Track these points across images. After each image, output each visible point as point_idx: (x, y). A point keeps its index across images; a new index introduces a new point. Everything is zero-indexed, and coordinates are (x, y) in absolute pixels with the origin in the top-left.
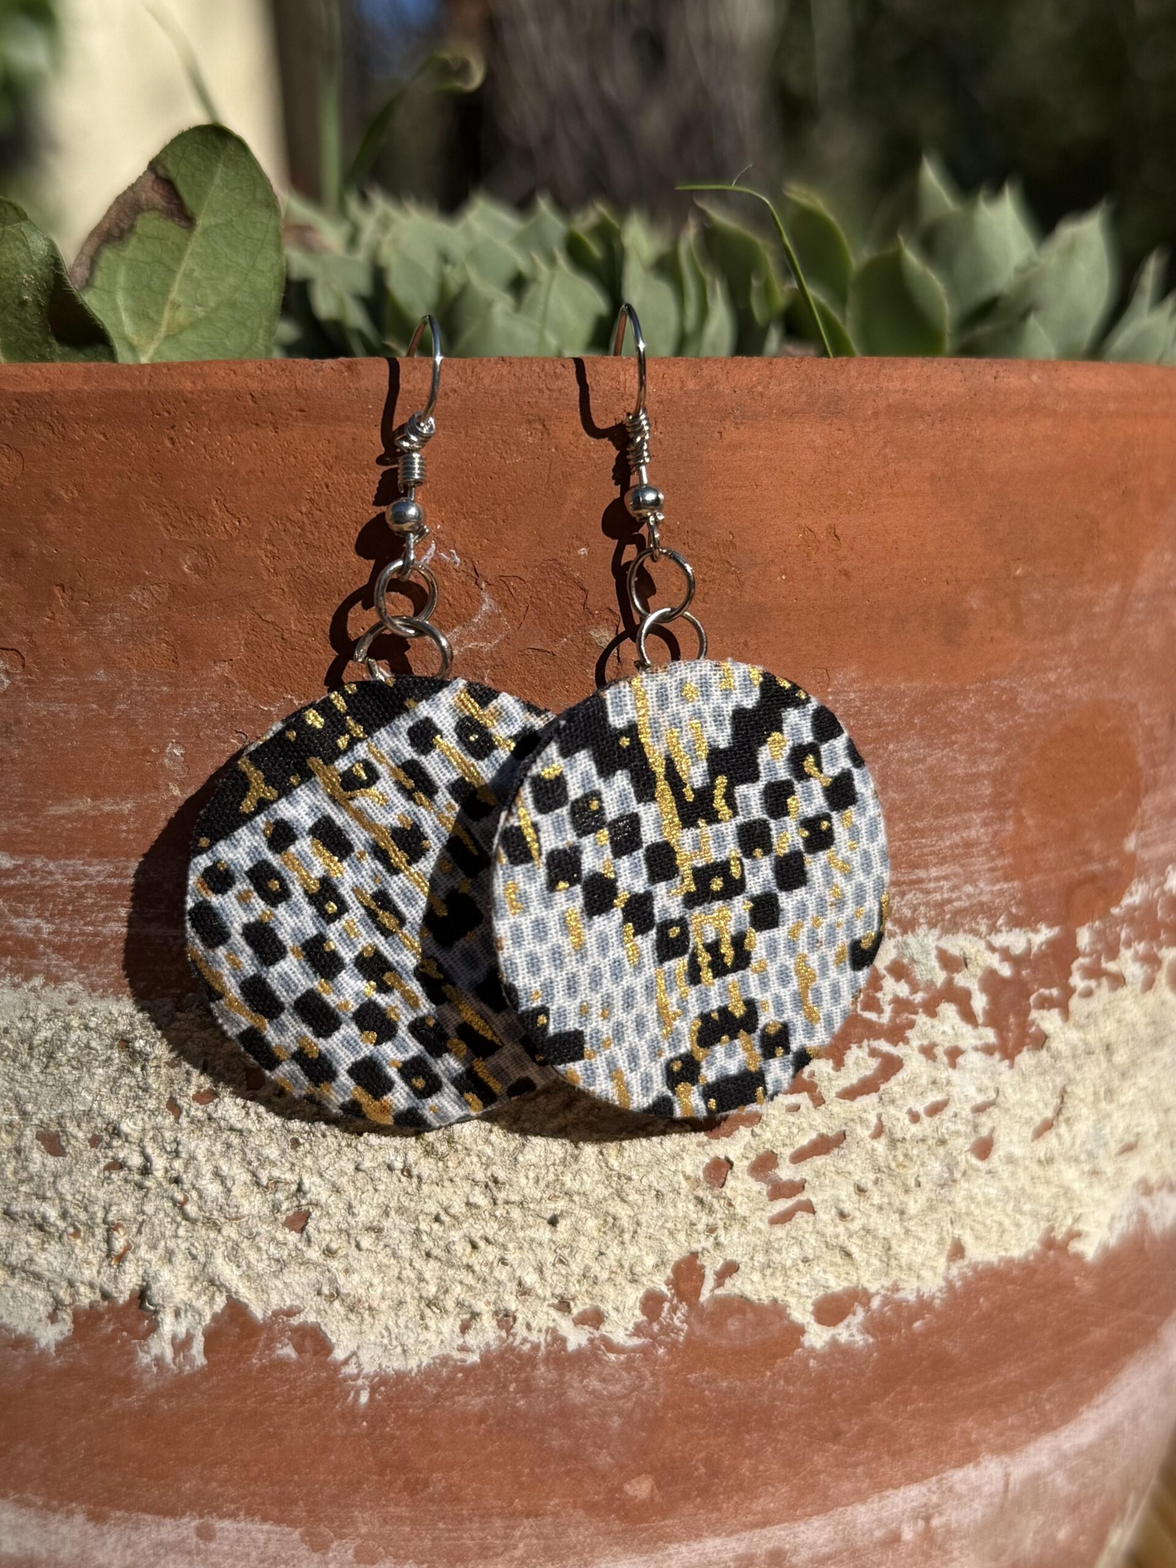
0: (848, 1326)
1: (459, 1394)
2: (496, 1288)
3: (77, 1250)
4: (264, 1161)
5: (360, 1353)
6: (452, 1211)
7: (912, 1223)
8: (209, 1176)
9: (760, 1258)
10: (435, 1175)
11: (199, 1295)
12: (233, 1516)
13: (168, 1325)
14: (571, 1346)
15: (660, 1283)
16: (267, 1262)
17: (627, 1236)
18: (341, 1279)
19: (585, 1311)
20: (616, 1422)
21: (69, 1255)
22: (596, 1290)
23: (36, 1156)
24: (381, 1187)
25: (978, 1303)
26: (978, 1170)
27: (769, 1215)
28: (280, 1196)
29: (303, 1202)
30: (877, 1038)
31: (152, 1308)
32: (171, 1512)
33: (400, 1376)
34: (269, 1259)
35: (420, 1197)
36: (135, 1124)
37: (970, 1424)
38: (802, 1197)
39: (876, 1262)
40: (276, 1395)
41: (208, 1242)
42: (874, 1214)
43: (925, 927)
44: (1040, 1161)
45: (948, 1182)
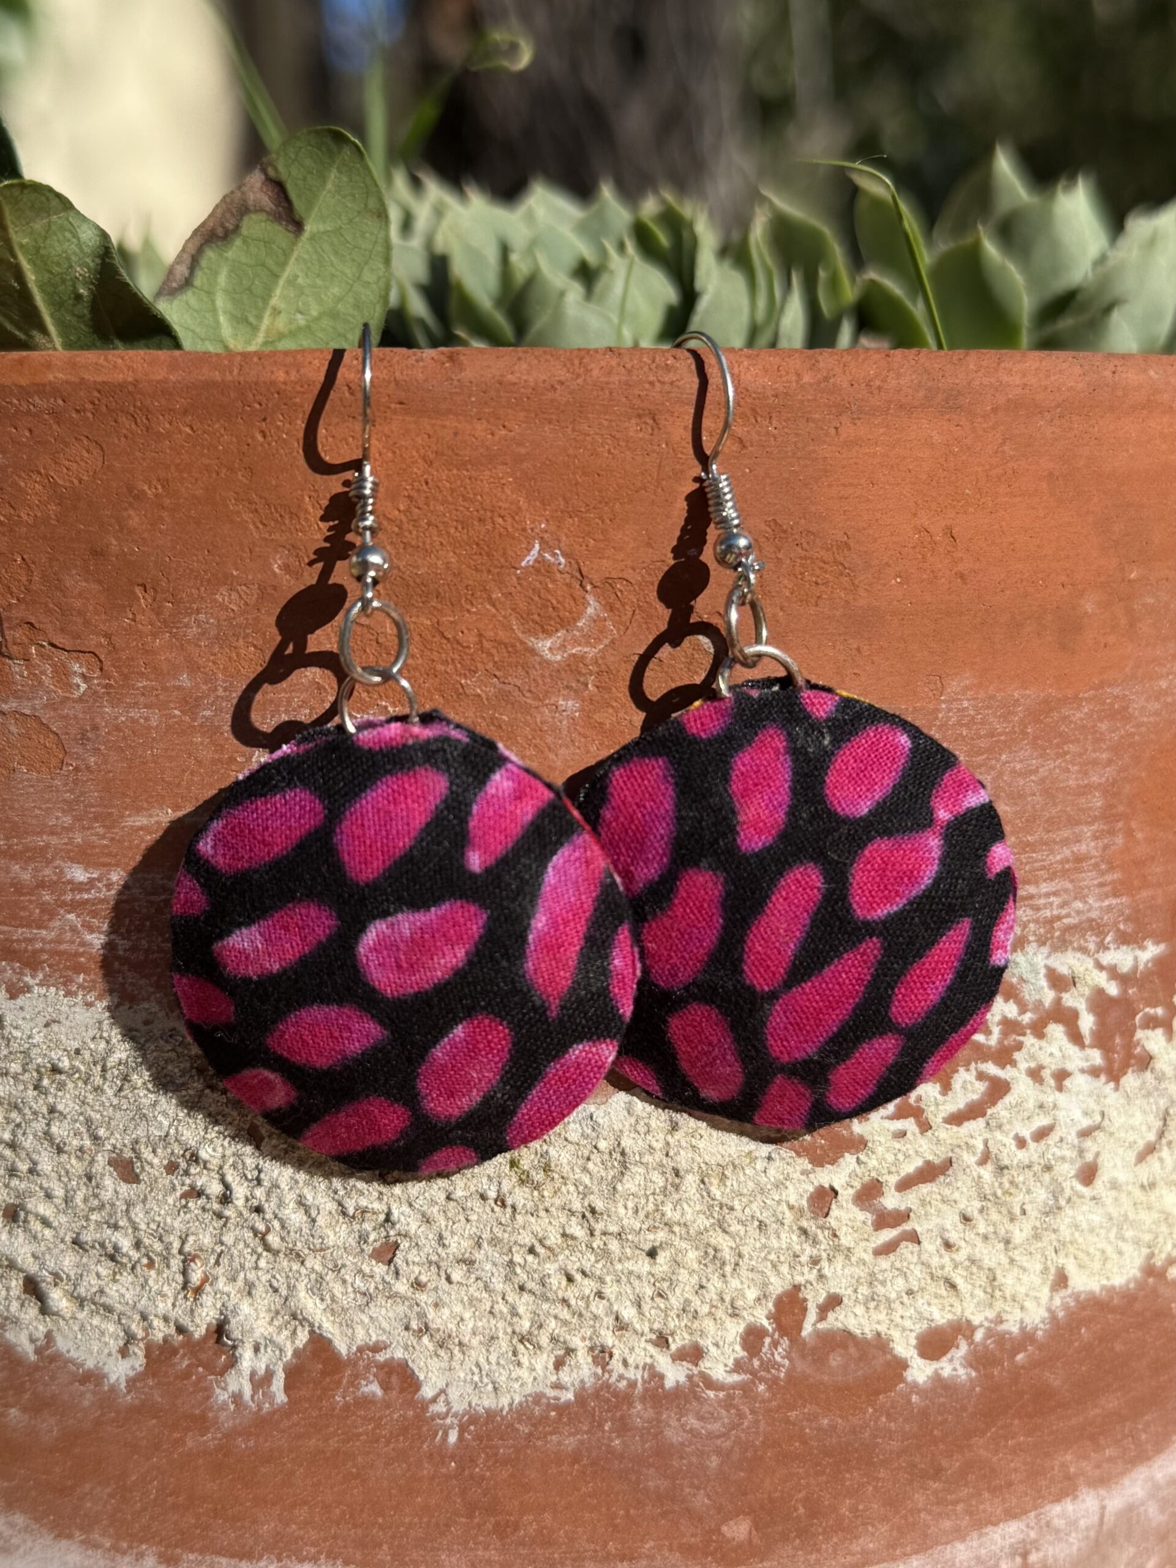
0: (951, 1360)
1: (551, 1434)
2: (592, 1322)
3: (151, 1282)
4: (350, 1190)
5: (449, 1391)
6: (548, 1243)
7: (1016, 1252)
8: (292, 1205)
9: (864, 1290)
10: (530, 1204)
11: (280, 1329)
13: (247, 1359)
14: (669, 1383)
15: (761, 1317)
16: (352, 1296)
17: (728, 1269)
18: (431, 1314)
19: (684, 1347)
20: (714, 1462)
21: (143, 1287)
22: (696, 1325)
23: (108, 1182)
24: (474, 1217)
25: (1079, 1333)
26: (1081, 1197)
27: (874, 1245)
28: (367, 1226)
29: (392, 1233)
30: (985, 1061)
31: (230, 1342)
32: (248, 1555)
33: (491, 1415)
34: (354, 1292)
35: (514, 1228)
36: (214, 1150)
37: (1068, 1457)
38: (907, 1227)
39: (979, 1293)
40: (360, 1434)
41: (290, 1275)
42: (979, 1242)
43: (1034, 945)
44: (1142, 1187)
45: (1053, 1210)
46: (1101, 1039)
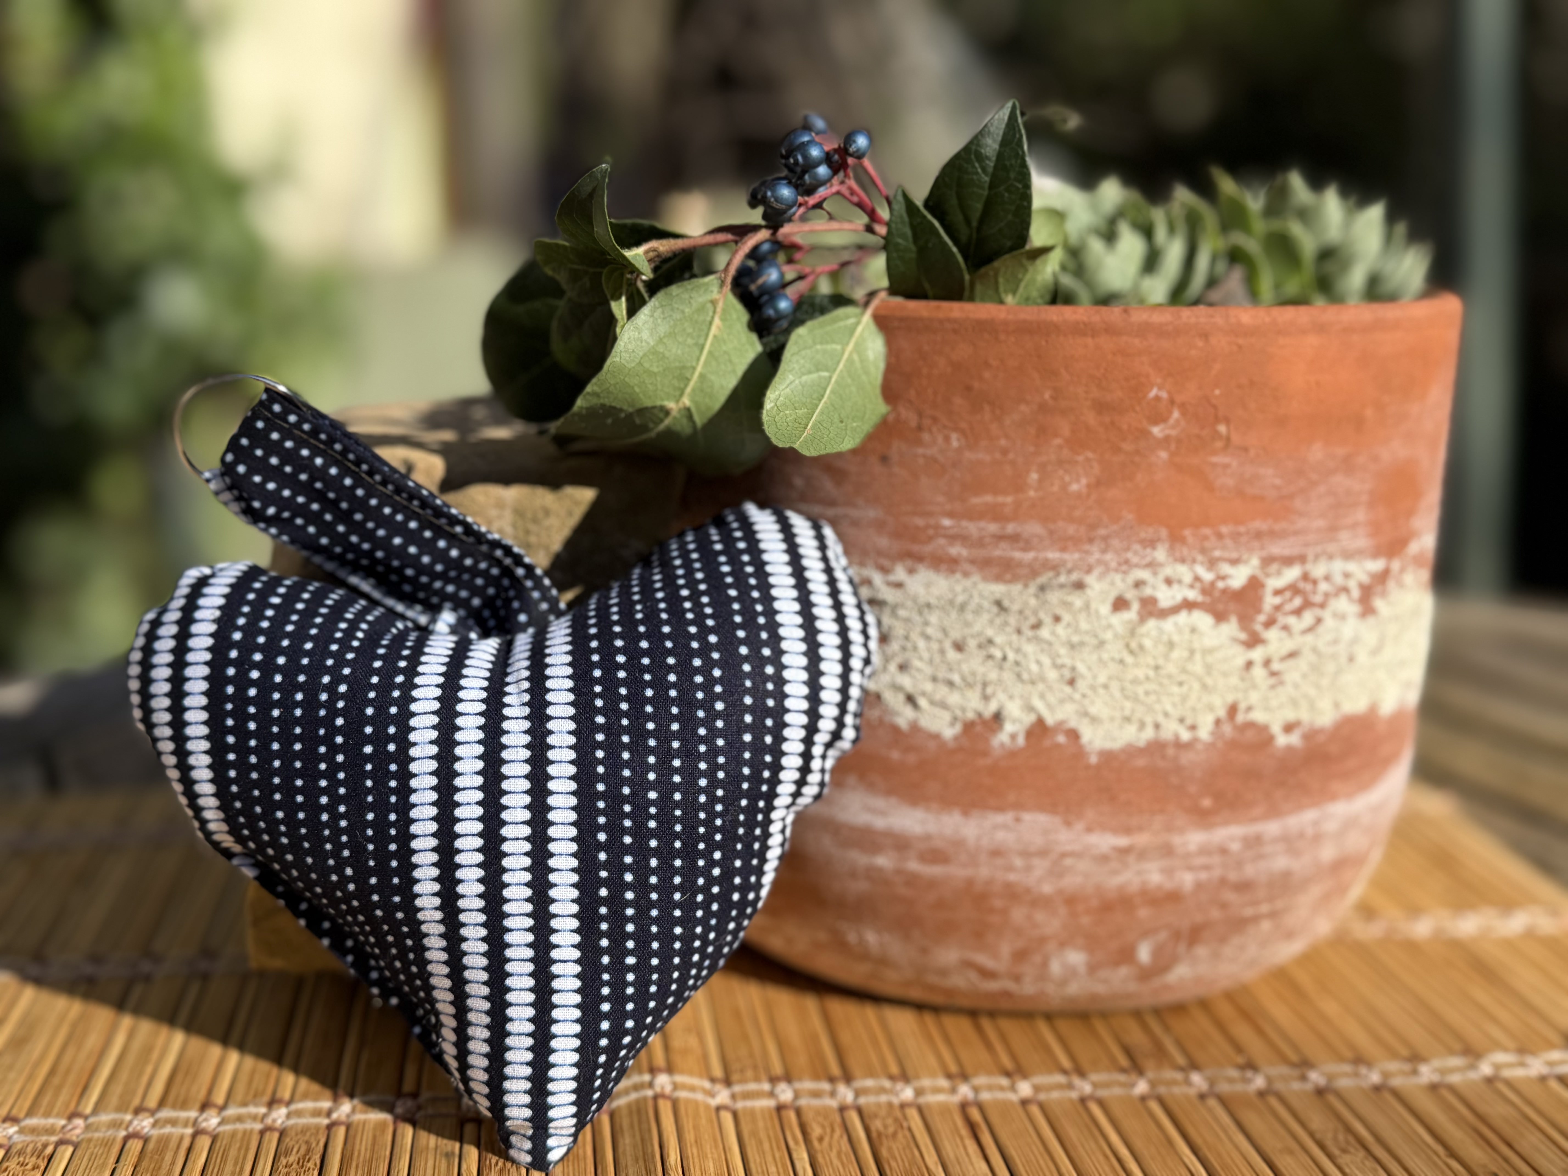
0: (1294, 736)
1: (1134, 760)
2: (1155, 712)
3: (968, 694)
4: (1059, 656)
5: (1094, 741)
6: (1139, 679)
7: (1322, 691)
8: (1033, 662)
9: (1263, 704)
11: (1024, 714)
12: (1031, 812)
13: (1008, 728)
14: (1183, 740)
15: (1222, 713)
16: (1056, 700)
17: (1211, 692)
18: (1089, 708)
19: (1190, 725)
20: (1199, 773)
21: (963, 697)
22: (1196, 715)
23: (950, 653)
24: (1109, 668)
25: (1343, 731)
26: (1347, 669)
27: (1268, 685)
28: (1065, 671)
29: (1074, 673)
30: (1316, 609)
31: (1001, 720)
32: (1002, 810)
33: (1110, 751)
35: (1126, 673)
36: (1000, 639)
37: (1336, 784)
38: (1281, 678)
39: (1307, 708)
41: (1031, 691)
42: (1309, 687)
44: (1372, 667)
46: (1361, 601)
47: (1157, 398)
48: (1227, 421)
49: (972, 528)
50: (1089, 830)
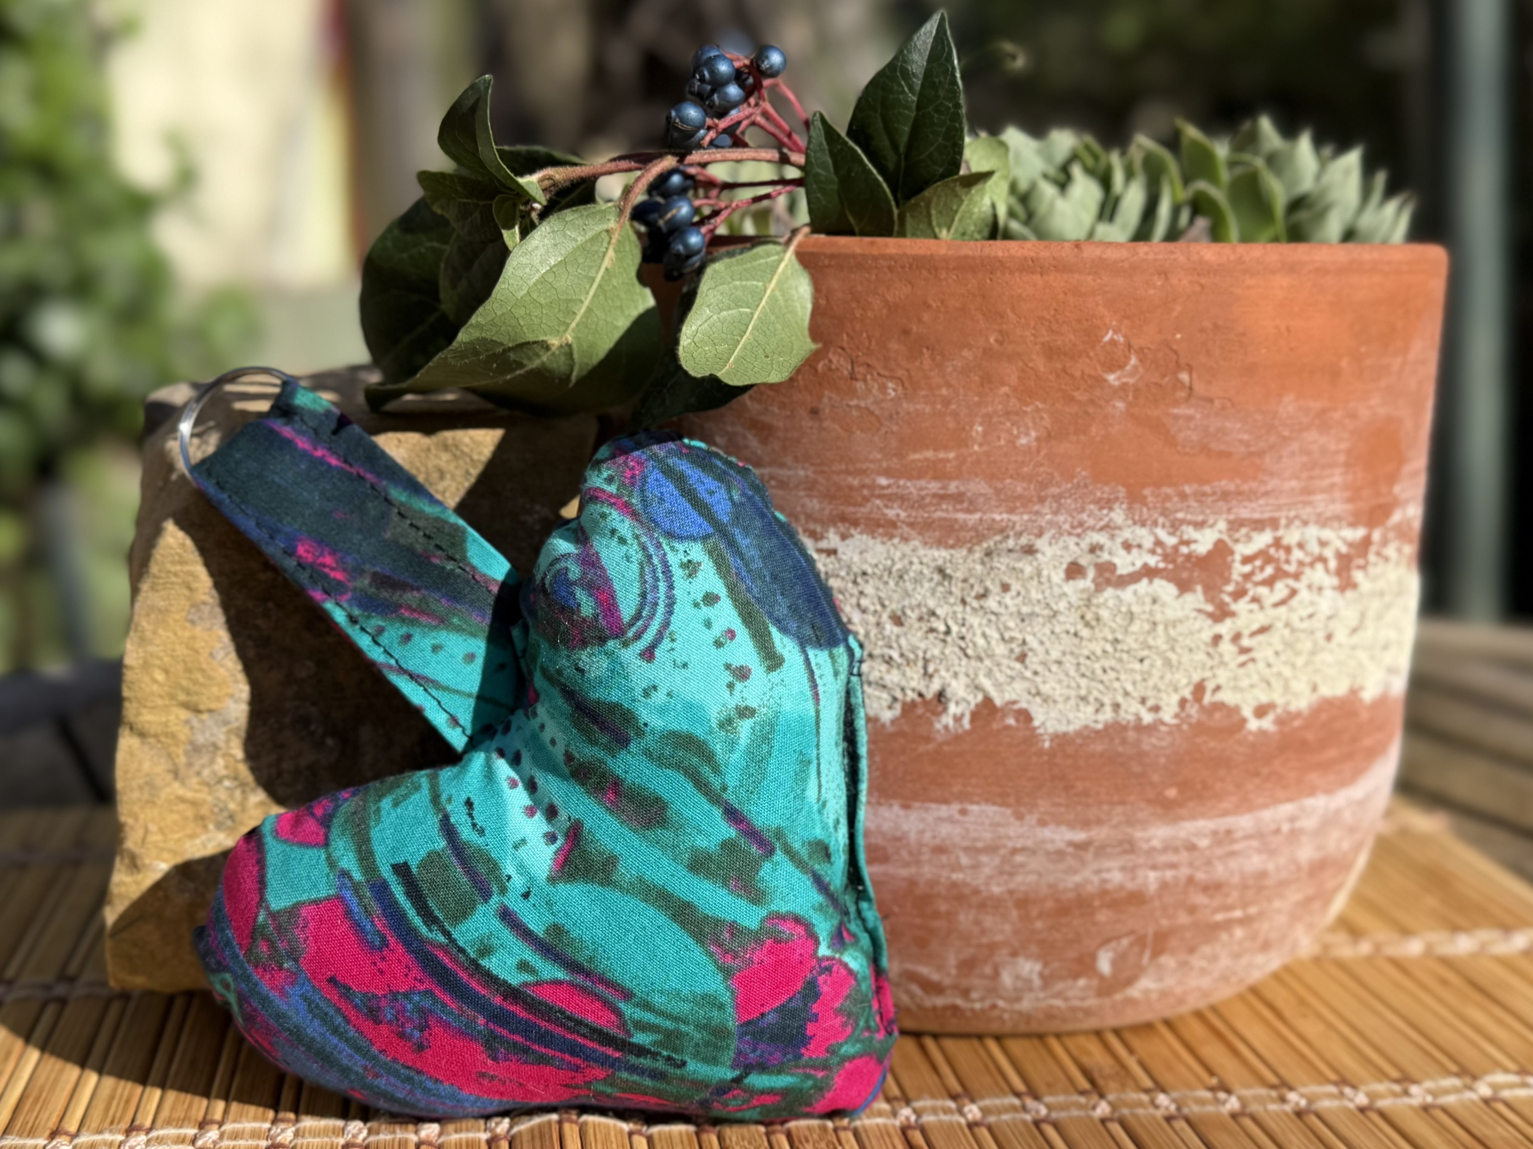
0: (1267, 720)
1: (1091, 744)
2: (1113, 692)
3: (908, 673)
4: (1007, 628)
5: (1047, 723)
6: (1096, 654)
7: (1297, 671)
8: (979, 636)
9: (1232, 684)
11: (970, 694)
12: (978, 803)
13: (953, 709)
14: (1145, 722)
15: (1187, 693)
16: (1005, 678)
17: (1175, 669)
18: (1041, 686)
19: (1152, 705)
20: (1163, 760)
21: (903, 675)
22: (1159, 695)
23: (888, 626)
25: (1320, 716)
26: (1325, 648)
27: (1237, 662)
28: (1014, 645)
29: (1025, 649)
30: (1289, 578)
31: (945, 700)
32: (946, 801)
33: (1065, 734)
34: (1006, 676)
35: (1081, 647)
36: (943, 610)
37: (1314, 776)
38: (1252, 655)
39: (1280, 689)
40: (1004, 743)
41: (977, 668)
42: (1282, 665)
44: (1351, 647)
45: (1313, 653)
46: (1339, 573)
47: (1113, 342)
48: (1190, 369)
49: (911, 487)
50: (1042, 823)
